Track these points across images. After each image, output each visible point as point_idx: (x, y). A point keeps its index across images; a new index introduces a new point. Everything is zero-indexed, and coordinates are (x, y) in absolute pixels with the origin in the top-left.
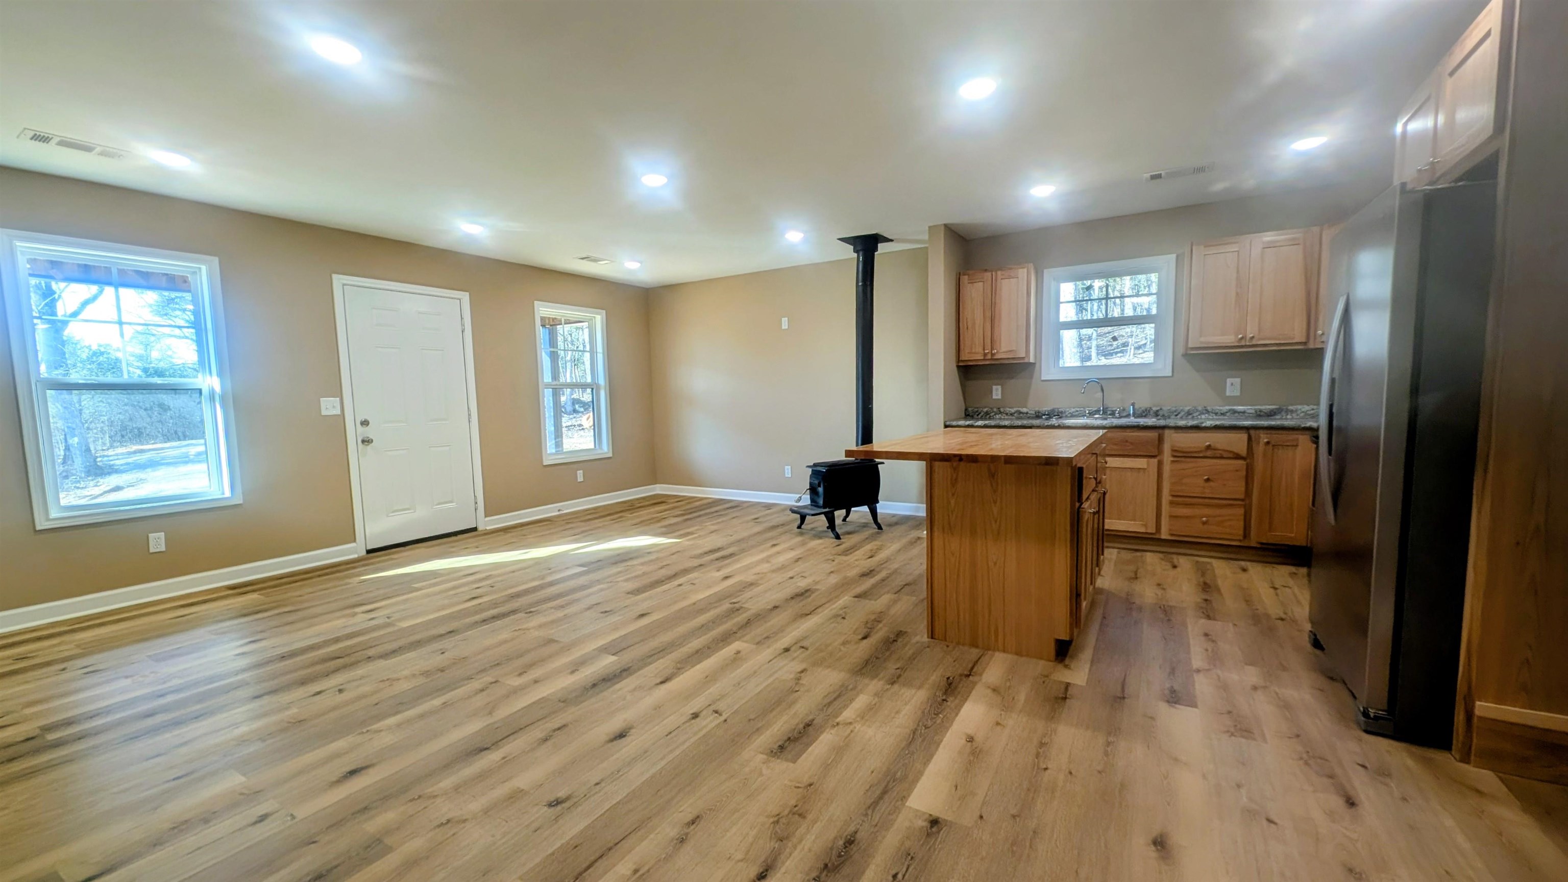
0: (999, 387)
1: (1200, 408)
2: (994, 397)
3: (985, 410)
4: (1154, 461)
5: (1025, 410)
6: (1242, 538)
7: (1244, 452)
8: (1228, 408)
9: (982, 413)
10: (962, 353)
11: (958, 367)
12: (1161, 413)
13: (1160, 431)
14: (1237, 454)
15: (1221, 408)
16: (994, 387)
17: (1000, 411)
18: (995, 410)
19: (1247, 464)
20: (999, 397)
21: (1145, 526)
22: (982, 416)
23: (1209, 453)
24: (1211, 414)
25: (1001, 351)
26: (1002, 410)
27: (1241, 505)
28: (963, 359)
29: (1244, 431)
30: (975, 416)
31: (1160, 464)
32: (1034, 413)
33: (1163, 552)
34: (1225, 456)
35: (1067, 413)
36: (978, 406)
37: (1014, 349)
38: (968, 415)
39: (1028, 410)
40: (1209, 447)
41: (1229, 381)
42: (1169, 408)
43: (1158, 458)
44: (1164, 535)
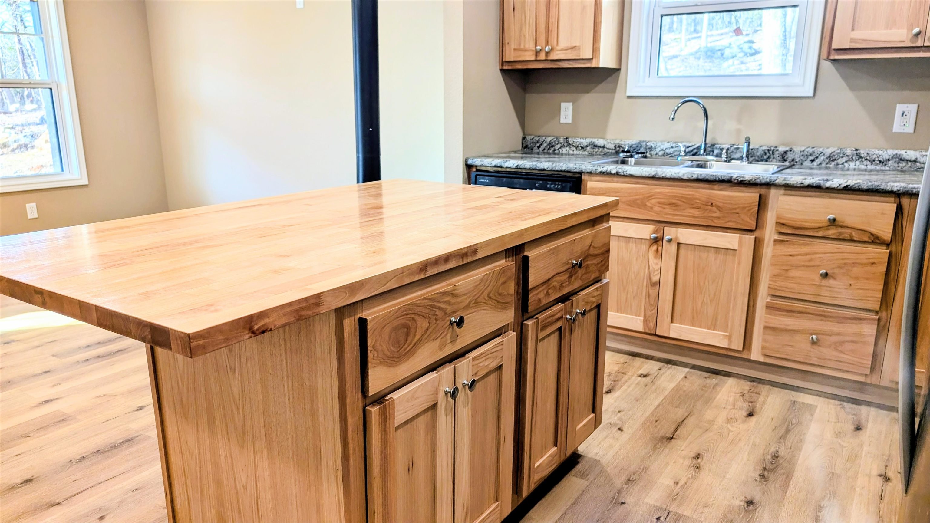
0: (570, 106)
1: (849, 152)
2: (563, 120)
3: (548, 140)
4: (750, 239)
5: (600, 142)
6: (868, 372)
7: (886, 233)
8: (891, 152)
9: (545, 145)
10: (507, 48)
11: (502, 70)
12: (790, 156)
13: (763, 191)
14: (877, 237)
15: (881, 152)
16: (563, 105)
17: (567, 142)
18: (561, 140)
19: (890, 254)
20: (569, 120)
21: (730, 338)
22: (544, 150)
23: (832, 232)
24: (865, 162)
25: (558, 48)
26: (571, 141)
27: (873, 319)
28: (507, 60)
29: (892, 199)
30: (536, 150)
31: (758, 245)
32: (612, 146)
33: (752, 380)
34: (855, 239)
35: (658, 150)
36: (539, 134)
37: (577, 44)
38: (526, 147)
39: (605, 143)
40: (833, 222)
41: (900, 108)
42: (803, 149)
43: (757, 234)
44: (756, 355)
